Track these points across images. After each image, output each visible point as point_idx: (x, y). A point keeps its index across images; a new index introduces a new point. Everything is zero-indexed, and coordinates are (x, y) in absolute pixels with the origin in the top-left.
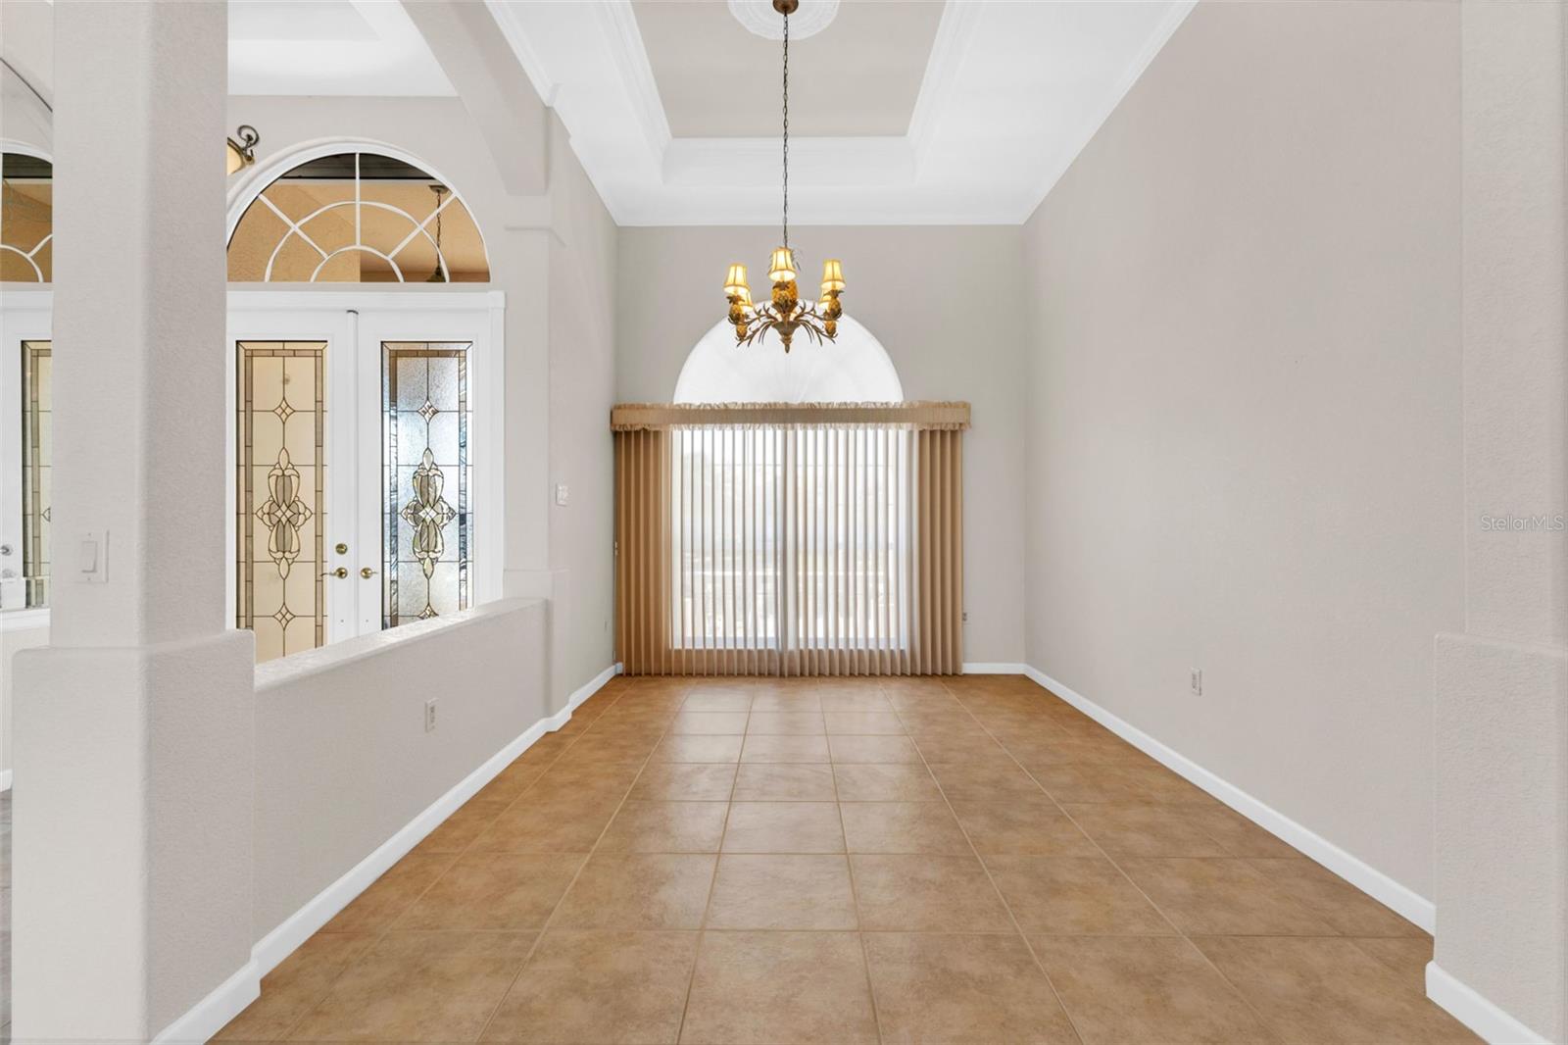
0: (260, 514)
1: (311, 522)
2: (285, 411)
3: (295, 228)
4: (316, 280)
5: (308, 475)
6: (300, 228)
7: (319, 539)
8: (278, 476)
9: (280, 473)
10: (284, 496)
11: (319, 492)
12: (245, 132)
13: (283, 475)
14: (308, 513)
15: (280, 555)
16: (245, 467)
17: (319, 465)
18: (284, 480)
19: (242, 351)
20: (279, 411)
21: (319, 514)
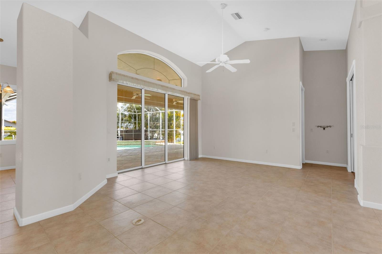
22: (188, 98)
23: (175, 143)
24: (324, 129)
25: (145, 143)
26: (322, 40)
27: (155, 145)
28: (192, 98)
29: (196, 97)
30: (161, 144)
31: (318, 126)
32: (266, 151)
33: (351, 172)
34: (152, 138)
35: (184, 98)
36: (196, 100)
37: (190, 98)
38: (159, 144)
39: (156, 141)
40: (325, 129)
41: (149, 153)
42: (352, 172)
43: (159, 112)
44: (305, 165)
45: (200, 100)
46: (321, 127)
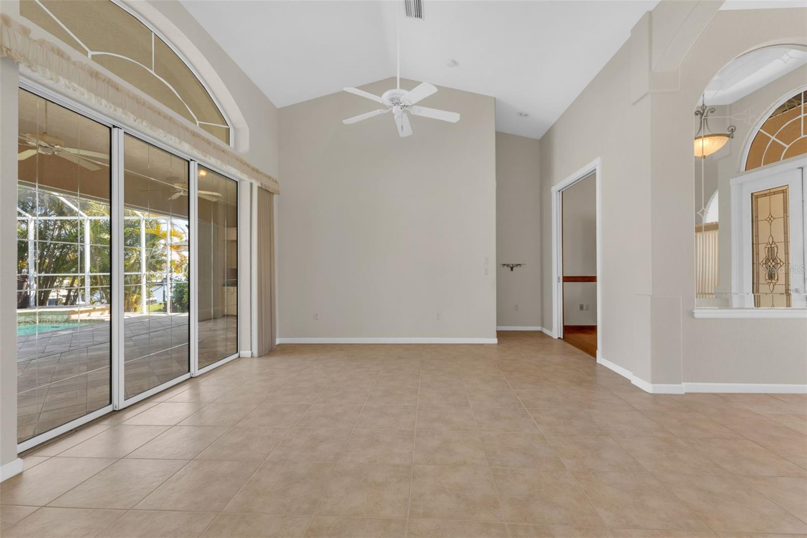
0: (762, 264)
1: (783, 268)
2: (771, 219)
3: (773, 138)
4: (783, 159)
5: (781, 247)
6: (776, 137)
7: (787, 275)
8: (769, 248)
9: (769, 246)
10: (772, 257)
11: (787, 253)
12: (730, 130)
13: (771, 247)
14: (782, 264)
15: (770, 281)
16: (755, 245)
17: (786, 242)
18: (771, 250)
19: (754, 197)
20: (768, 219)
21: (787, 263)
22: (251, 184)
23: (144, 311)
24: (512, 269)
25: (22, 319)
26: (521, 114)
27: (67, 321)
28: (263, 187)
29: (271, 186)
30: (95, 316)
31: (504, 265)
32: (438, 315)
33: (557, 338)
34: (42, 301)
35: (237, 182)
36: (270, 192)
37: (260, 185)
38: (84, 316)
39: (74, 311)
40: (514, 269)
41: (69, 351)
42: (559, 338)
43: (81, 218)
44: (500, 335)
45: (279, 194)
46: (508, 265)
